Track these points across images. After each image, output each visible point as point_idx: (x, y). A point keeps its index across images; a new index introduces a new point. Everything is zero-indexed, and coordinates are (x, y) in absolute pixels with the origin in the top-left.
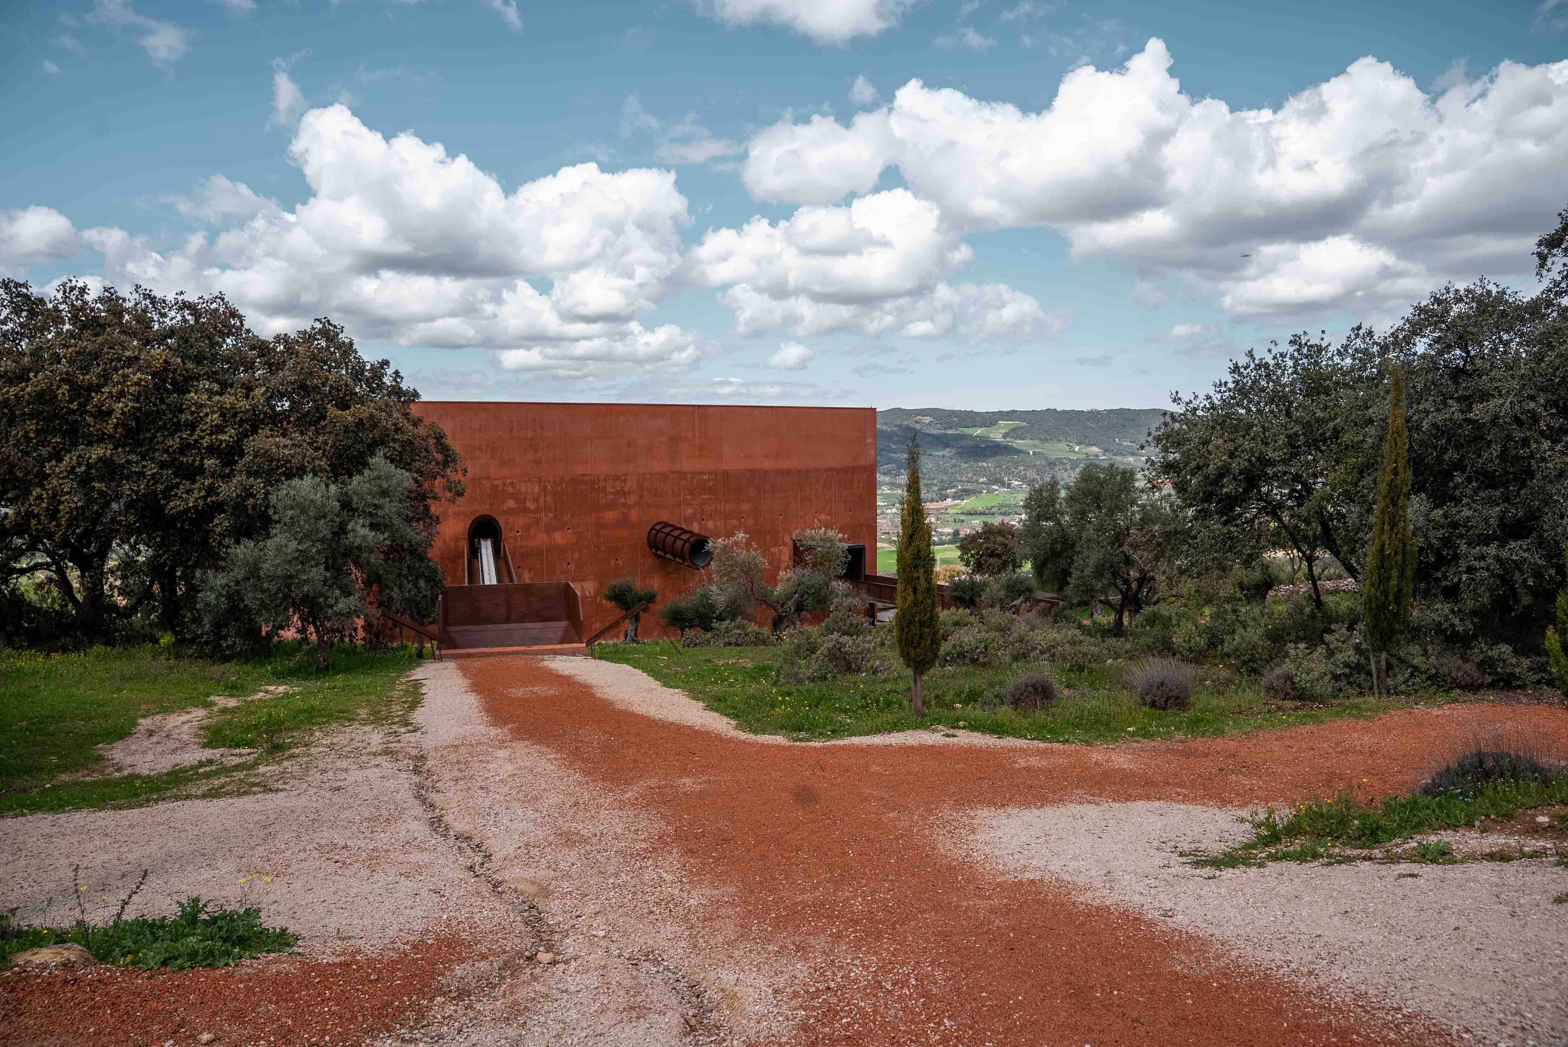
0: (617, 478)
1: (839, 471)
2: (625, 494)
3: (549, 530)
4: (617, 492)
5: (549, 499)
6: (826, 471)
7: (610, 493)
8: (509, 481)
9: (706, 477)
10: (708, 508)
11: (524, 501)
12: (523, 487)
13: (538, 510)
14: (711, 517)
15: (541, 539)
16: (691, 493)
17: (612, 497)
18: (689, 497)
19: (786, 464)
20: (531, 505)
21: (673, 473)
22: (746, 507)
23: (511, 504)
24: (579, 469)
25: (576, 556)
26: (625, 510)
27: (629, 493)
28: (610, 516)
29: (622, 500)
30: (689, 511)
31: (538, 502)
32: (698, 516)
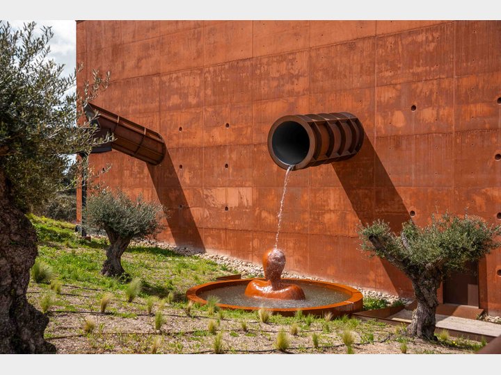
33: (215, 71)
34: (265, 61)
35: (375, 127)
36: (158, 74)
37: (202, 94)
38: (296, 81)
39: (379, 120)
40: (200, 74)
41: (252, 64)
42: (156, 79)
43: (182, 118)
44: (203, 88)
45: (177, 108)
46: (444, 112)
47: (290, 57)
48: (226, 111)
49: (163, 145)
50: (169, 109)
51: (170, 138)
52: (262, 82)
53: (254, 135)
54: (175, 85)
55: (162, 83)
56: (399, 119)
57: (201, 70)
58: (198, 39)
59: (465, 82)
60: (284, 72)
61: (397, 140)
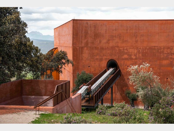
0: (168, 48)
4: (168, 53)
5: (140, 55)
7: (165, 53)
8: (125, 48)
11: (131, 55)
12: (130, 50)
13: (136, 59)
17: (166, 55)
20: (133, 57)
23: (126, 56)
26: (171, 60)
28: (165, 62)
29: (170, 56)
31: (136, 56)
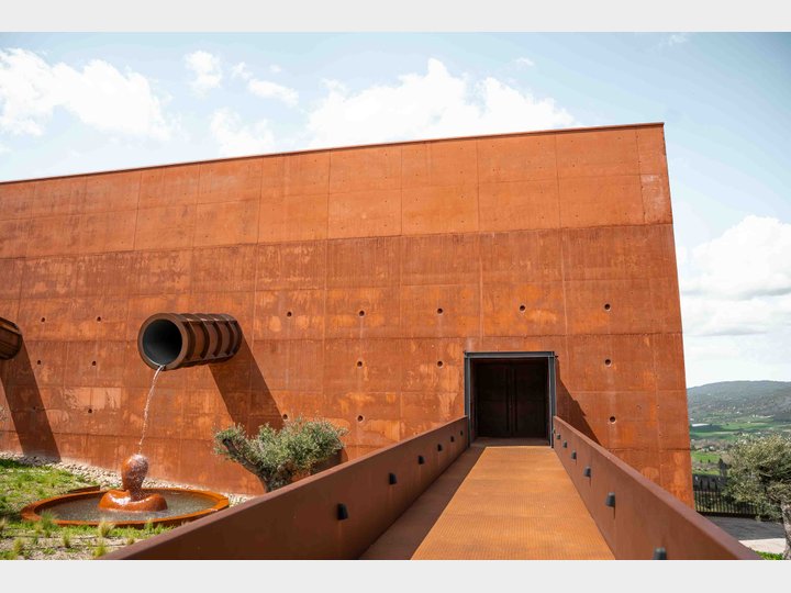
1: (574, 234)
2: (174, 275)
3: (77, 320)
6: (544, 235)
9: (298, 250)
10: (299, 296)
14: (303, 310)
15: (66, 330)
16: (272, 274)
18: (268, 280)
19: (453, 227)
21: (246, 245)
22: (369, 295)
24: (118, 246)
25: (104, 353)
27: (179, 275)
30: (266, 300)
32: (280, 307)
33: (90, 261)
34: (146, 255)
35: (252, 330)
36: (23, 258)
37: (73, 284)
38: (177, 279)
39: (257, 323)
40: (73, 263)
41: (132, 258)
42: (20, 263)
43: (46, 308)
44: (75, 276)
45: (42, 296)
46: (316, 320)
47: (173, 254)
48: (98, 304)
49: (20, 337)
50: (32, 297)
51: (29, 329)
52: (142, 277)
53: (128, 331)
54: (42, 271)
55: (26, 268)
56: (276, 324)
57: (75, 258)
58: (75, 226)
59: (335, 294)
60: (166, 268)
61: (273, 345)
